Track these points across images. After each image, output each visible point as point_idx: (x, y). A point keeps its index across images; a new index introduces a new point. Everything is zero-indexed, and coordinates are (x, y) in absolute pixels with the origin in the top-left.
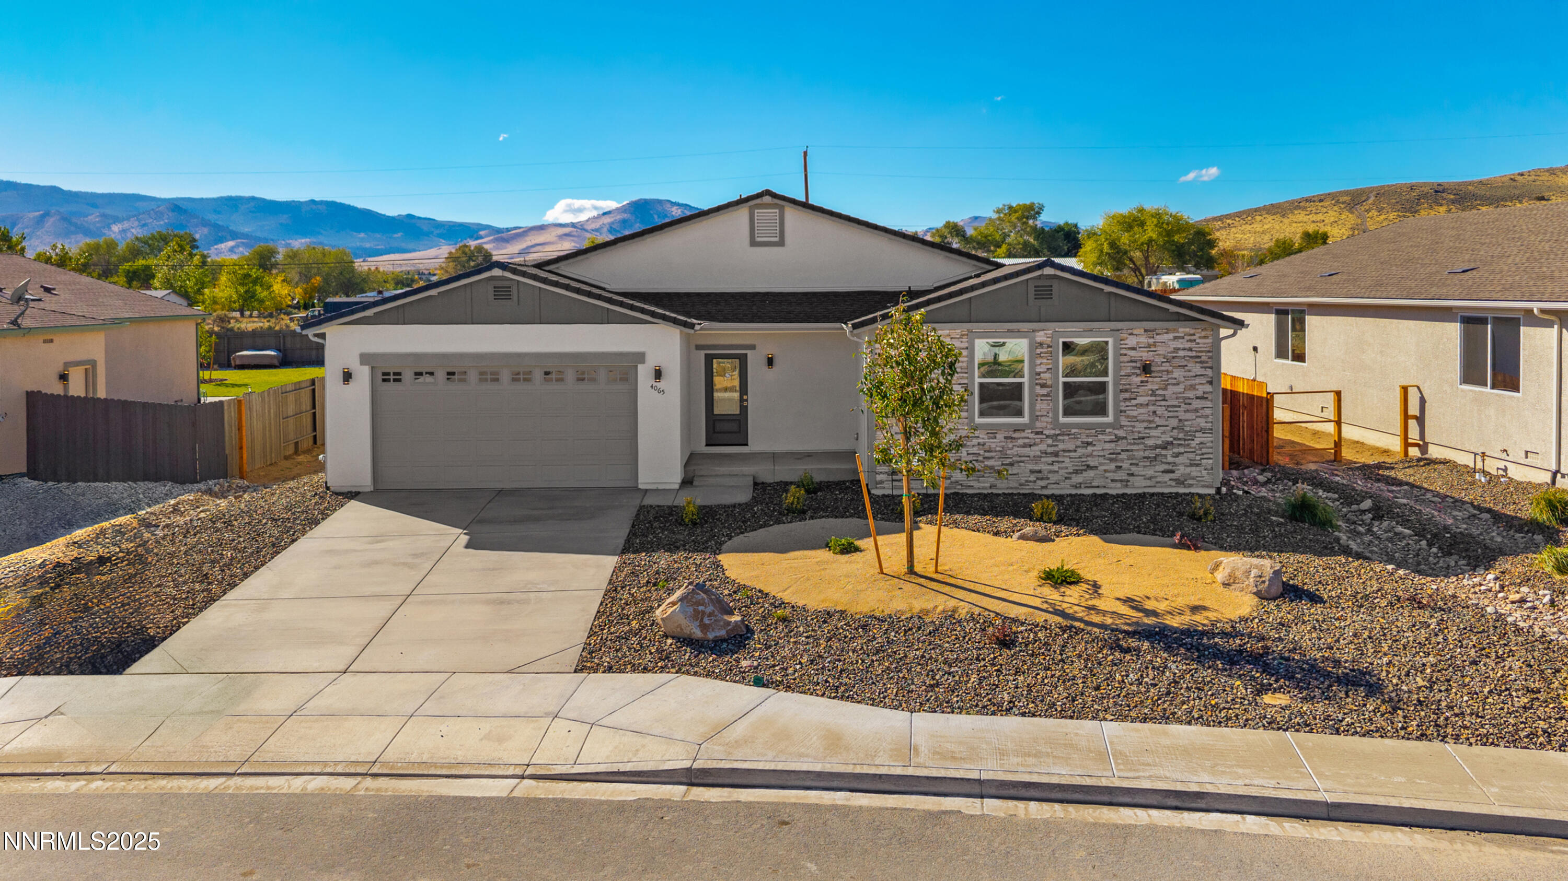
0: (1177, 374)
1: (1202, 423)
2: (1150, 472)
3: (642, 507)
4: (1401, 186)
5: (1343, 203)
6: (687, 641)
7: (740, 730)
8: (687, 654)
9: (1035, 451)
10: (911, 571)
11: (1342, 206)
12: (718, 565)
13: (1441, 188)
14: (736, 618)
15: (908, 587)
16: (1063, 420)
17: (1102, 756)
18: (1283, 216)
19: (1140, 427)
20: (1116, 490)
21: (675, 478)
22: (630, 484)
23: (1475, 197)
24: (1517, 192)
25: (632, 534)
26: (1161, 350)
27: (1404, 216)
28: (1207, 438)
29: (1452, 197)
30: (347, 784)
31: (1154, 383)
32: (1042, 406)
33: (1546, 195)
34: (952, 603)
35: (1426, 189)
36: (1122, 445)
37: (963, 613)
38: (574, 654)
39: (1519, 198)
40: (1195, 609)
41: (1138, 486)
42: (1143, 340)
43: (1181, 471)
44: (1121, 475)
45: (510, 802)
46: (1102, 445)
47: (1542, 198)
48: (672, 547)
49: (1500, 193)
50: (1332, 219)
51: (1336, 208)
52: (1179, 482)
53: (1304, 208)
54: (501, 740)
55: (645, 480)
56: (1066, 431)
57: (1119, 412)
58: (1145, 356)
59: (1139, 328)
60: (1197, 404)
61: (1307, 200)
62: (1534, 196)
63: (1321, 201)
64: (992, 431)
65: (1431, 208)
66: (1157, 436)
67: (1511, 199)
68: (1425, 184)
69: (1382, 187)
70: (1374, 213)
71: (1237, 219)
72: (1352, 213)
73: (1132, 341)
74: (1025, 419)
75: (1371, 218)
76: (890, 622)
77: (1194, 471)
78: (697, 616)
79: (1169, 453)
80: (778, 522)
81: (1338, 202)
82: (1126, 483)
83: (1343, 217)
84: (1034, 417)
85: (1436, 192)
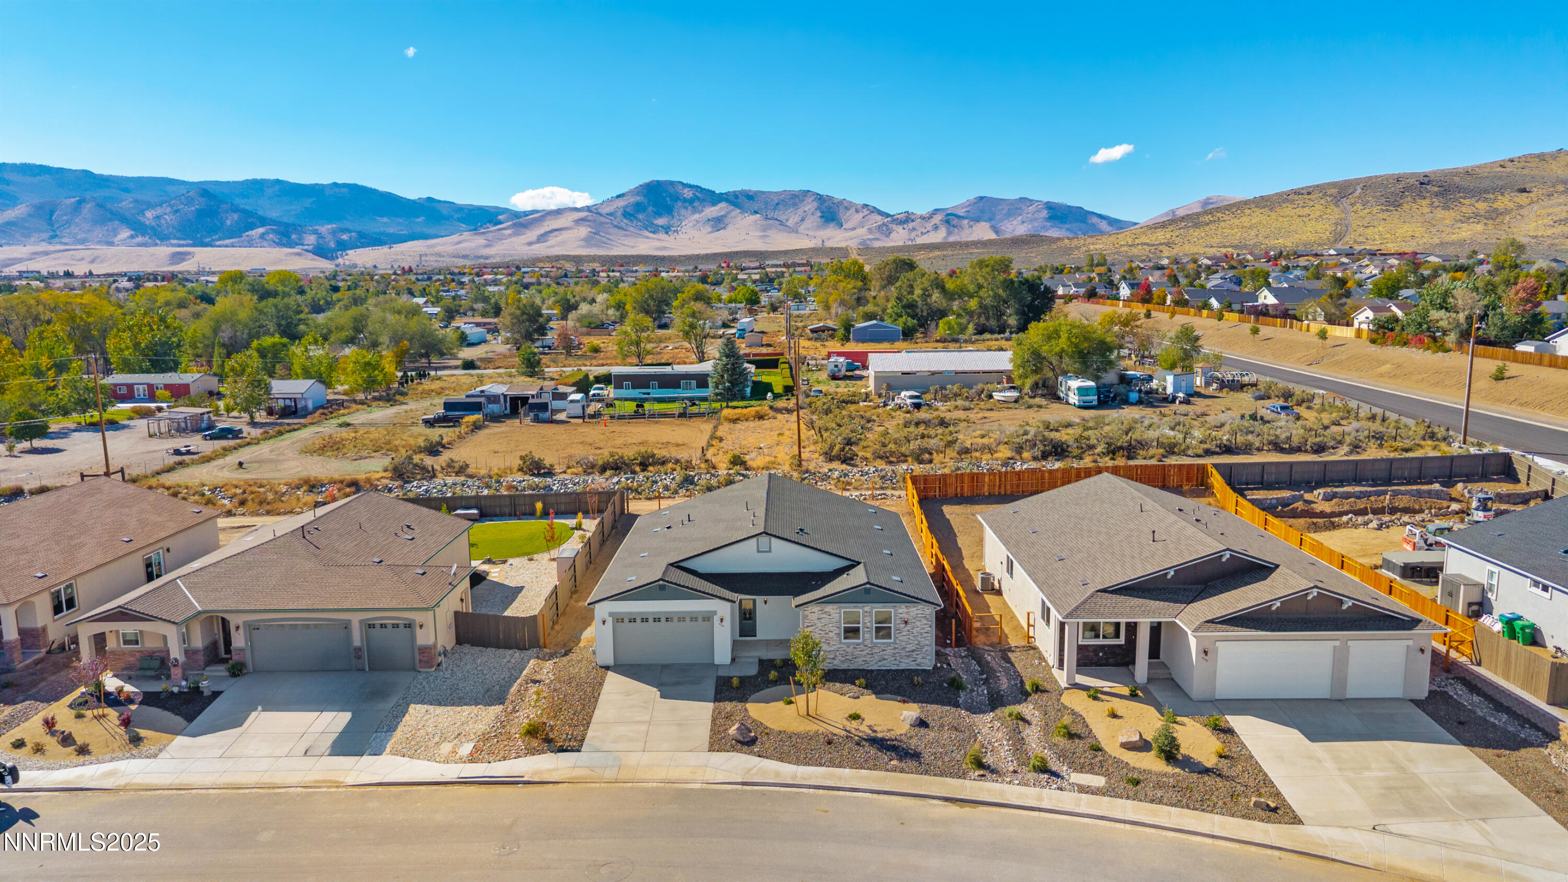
0: (918, 624)
1: (927, 642)
2: (907, 661)
3: (718, 677)
4: (1387, 177)
5: (1330, 196)
6: (738, 741)
7: (754, 771)
8: (739, 746)
9: (864, 653)
10: (808, 714)
11: (1329, 199)
12: (746, 710)
13: (1426, 180)
14: (753, 734)
15: (806, 721)
16: (875, 641)
17: (840, 779)
18: (1271, 209)
19: (904, 644)
20: (894, 668)
21: (728, 661)
22: (710, 662)
23: (1459, 188)
24: (1500, 183)
25: (716, 693)
26: (912, 614)
27: (1387, 210)
28: (929, 648)
29: (1436, 189)
30: (662, 785)
31: (909, 627)
32: (867, 636)
33: (1528, 187)
34: (818, 727)
35: (1412, 181)
36: (897, 651)
37: (820, 732)
38: (707, 745)
39: (1501, 190)
40: (889, 730)
41: (903, 666)
42: (905, 610)
43: (919, 661)
44: (897, 662)
45: (702, 790)
46: (889, 651)
47: (1524, 191)
48: (731, 700)
49: (1485, 184)
50: (1318, 213)
51: (1322, 201)
52: (918, 665)
53: (1292, 202)
54: (695, 773)
55: (717, 661)
56: (876, 645)
57: (896, 638)
58: (905, 616)
59: (903, 606)
60: (925, 635)
61: (1297, 192)
62: (1516, 188)
63: (1309, 193)
64: (848, 646)
65: (1414, 200)
66: (910, 647)
67: (1494, 190)
68: (1412, 175)
69: (1370, 178)
70: (1359, 206)
71: (1227, 212)
72: (1338, 206)
73: (900, 611)
74: (861, 641)
75: (1355, 212)
76: (798, 735)
77: (924, 661)
78: (741, 734)
79: (914, 654)
80: (767, 687)
81: (1325, 194)
82: (898, 665)
83: (1329, 211)
84: (864, 640)
85: (1422, 184)
